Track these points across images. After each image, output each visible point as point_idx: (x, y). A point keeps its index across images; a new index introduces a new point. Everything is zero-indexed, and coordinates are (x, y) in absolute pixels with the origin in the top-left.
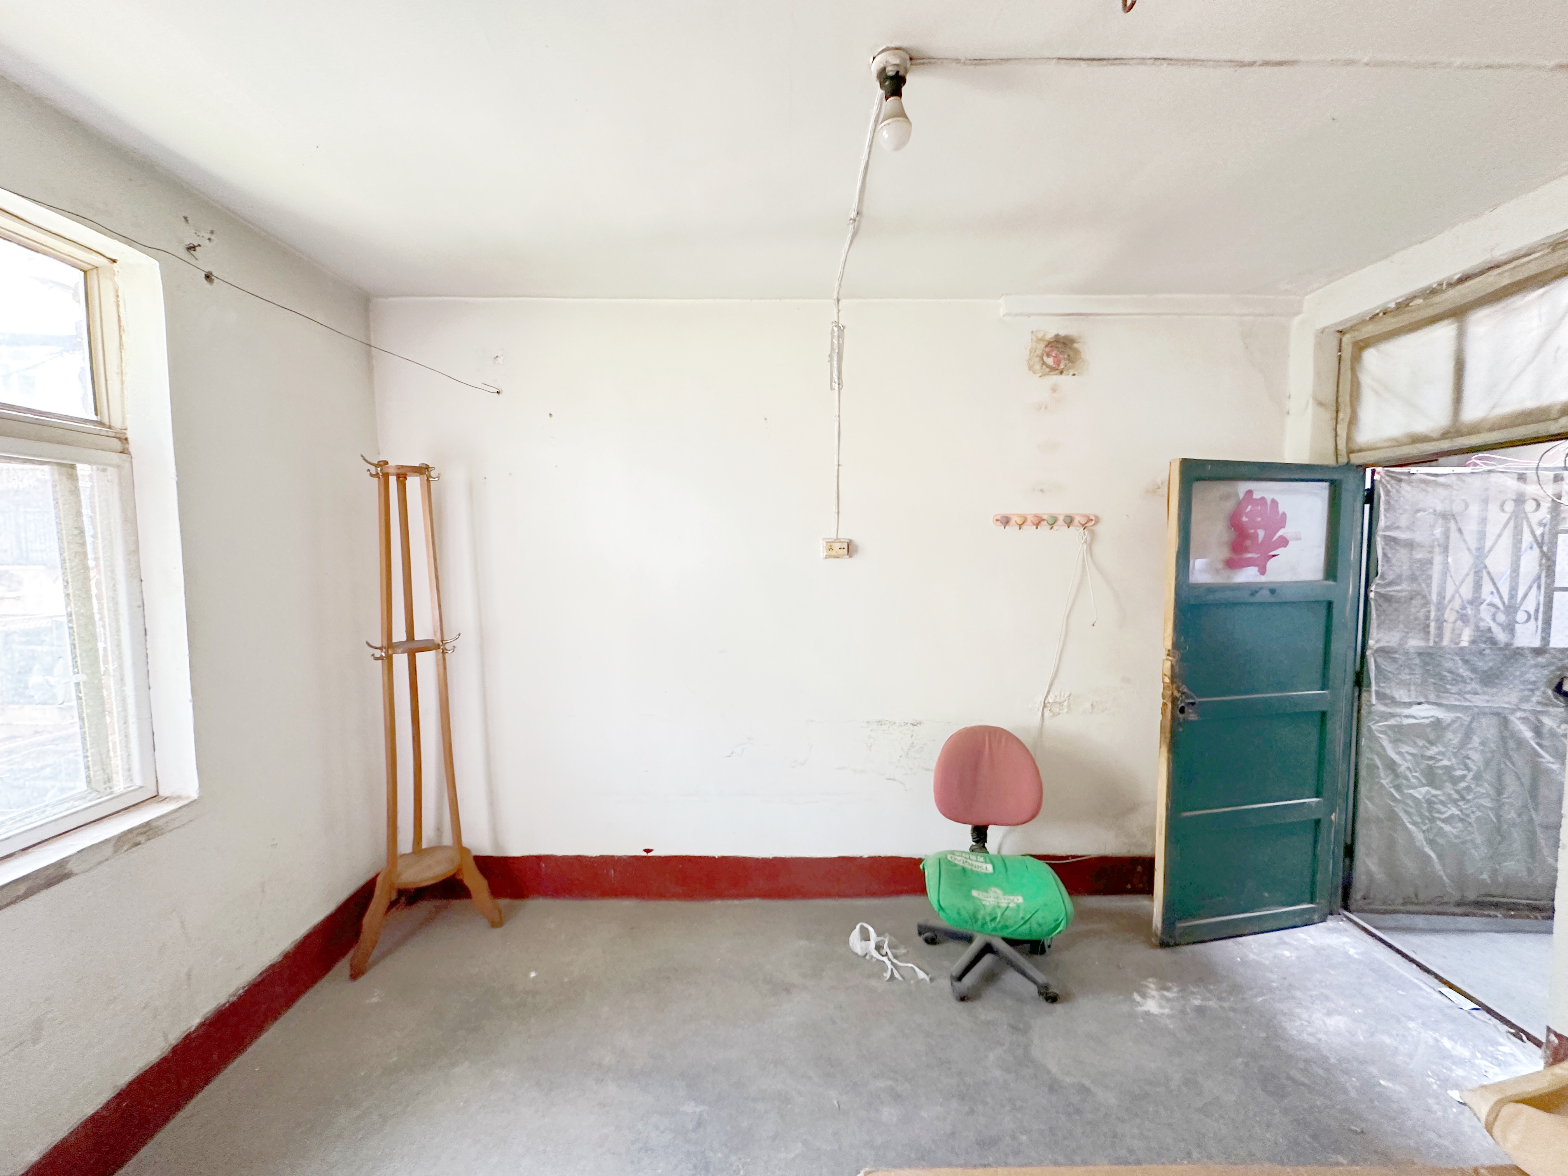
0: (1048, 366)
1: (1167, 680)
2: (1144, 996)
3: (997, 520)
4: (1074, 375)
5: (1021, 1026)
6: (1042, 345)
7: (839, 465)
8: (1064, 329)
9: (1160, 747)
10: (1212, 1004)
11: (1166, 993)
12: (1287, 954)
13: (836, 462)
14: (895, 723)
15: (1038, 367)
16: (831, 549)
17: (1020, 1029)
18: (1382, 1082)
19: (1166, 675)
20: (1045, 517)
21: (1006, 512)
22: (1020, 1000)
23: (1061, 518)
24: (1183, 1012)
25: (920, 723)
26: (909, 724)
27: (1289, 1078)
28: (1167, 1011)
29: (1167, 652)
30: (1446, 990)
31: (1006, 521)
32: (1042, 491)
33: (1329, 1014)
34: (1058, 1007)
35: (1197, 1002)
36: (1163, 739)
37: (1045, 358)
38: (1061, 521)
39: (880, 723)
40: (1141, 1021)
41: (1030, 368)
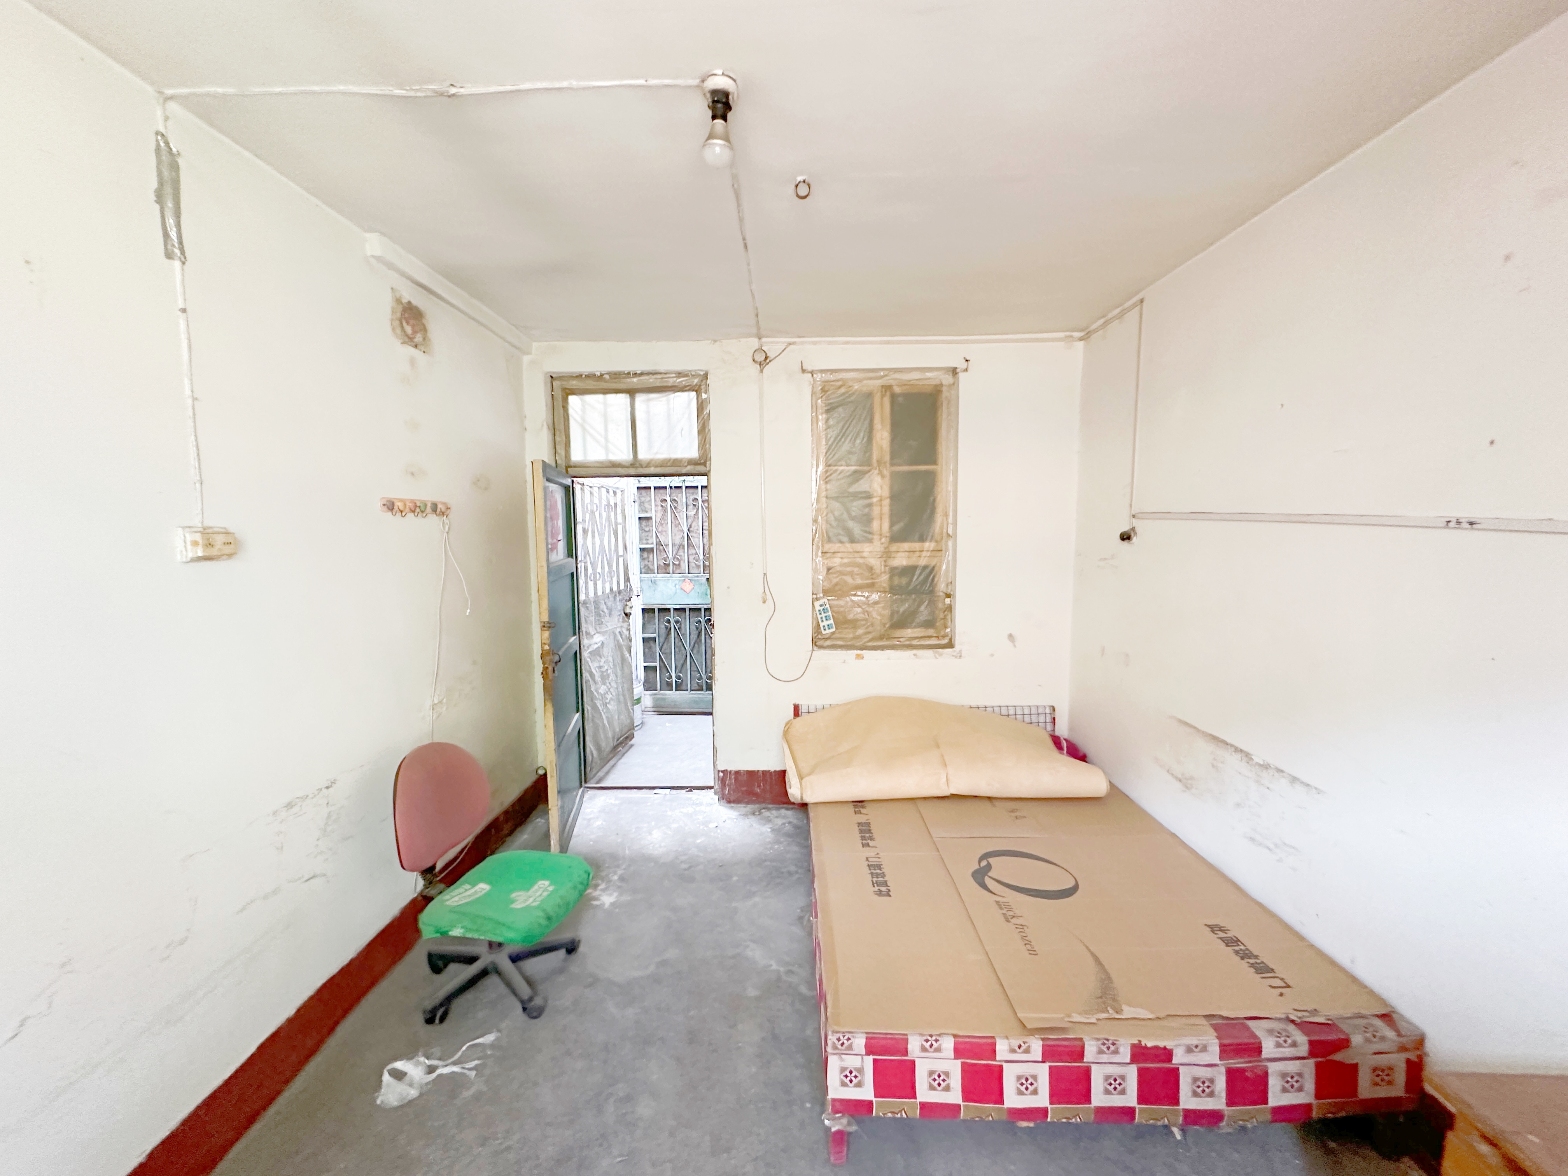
0: (407, 335)
1: (547, 647)
2: (596, 899)
3: (384, 505)
4: (425, 352)
5: (590, 980)
6: (399, 309)
7: (195, 399)
8: (419, 300)
9: (545, 705)
10: (620, 872)
11: (600, 888)
12: (598, 823)
13: (188, 392)
14: (307, 796)
15: (399, 331)
16: (210, 545)
17: (594, 982)
18: (698, 841)
19: (545, 644)
20: (418, 504)
21: (392, 495)
22: (561, 970)
23: (429, 505)
24: (619, 887)
25: (334, 782)
26: (323, 789)
27: (685, 870)
28: (615, 894)
29: (542, 624)
30: (656, 791)
31: (390, 506)
32: (412, 474)
33: (650, 833)
34: (582, 949)
35: (616, 878)
37: (405, 324)
38: (429, 509)
39: (289, 806)
40: (617, 910)
41: (394, 329)
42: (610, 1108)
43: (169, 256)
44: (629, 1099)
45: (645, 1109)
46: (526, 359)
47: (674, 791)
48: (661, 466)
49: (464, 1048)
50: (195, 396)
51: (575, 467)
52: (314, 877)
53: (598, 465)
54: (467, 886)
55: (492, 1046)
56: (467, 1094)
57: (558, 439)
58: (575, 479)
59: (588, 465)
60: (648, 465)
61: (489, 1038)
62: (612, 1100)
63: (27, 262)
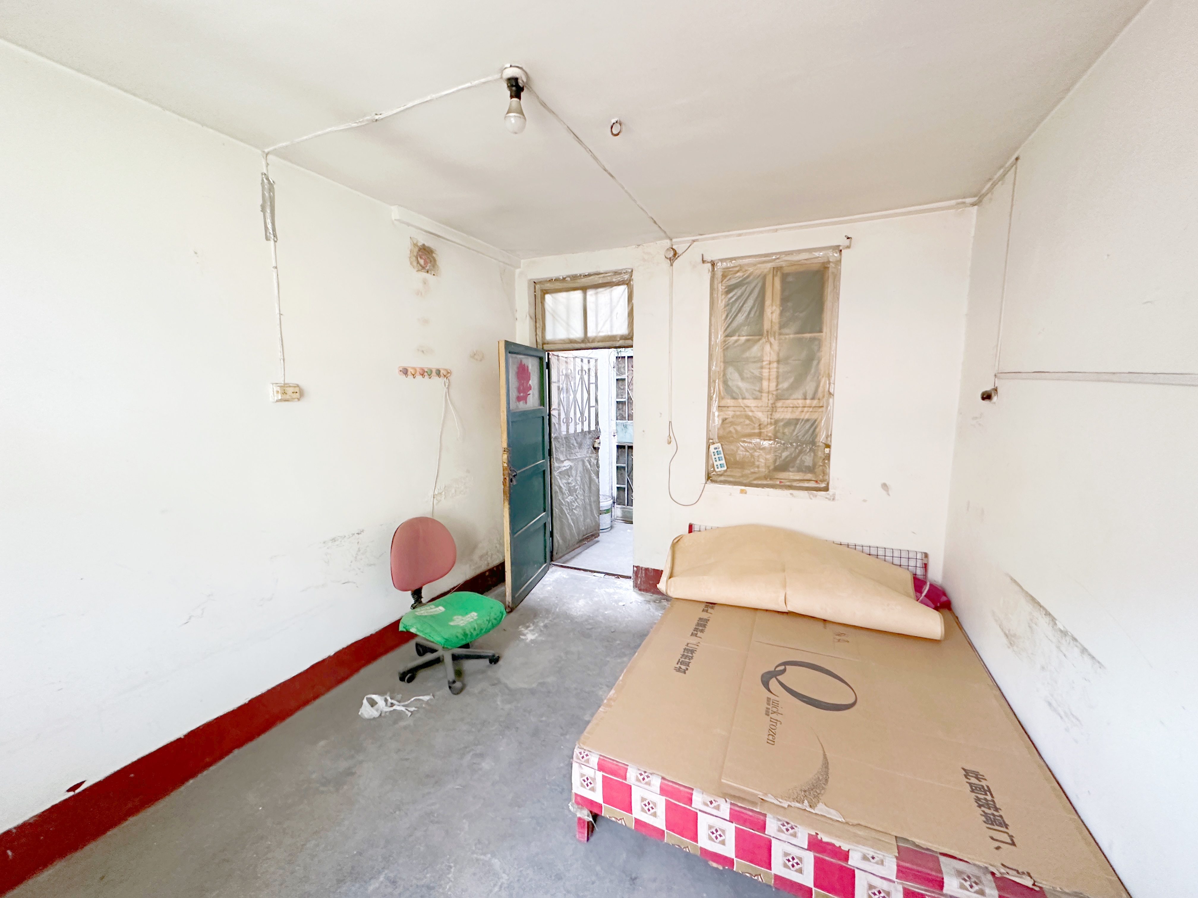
0: (421, 265)
1: (506, 465)
2: (524, 635)
3: (401, 371)
4: (434, 275)
5: (496, 682)
6: (416, 249)
7: (280, 314)
8: (429, 243)
9: (504, 503)
10: (546, 621)
11: (529, 628)
12: (549, 588)
13: (277, 311)
14: (345, 536)
15: (415, 264)
16: (285, 393)
17: (496, 683)
18: (606, 613)
19: (505, 463)
20: (426, 370)
21: (405, 365)
22: (483, 672)
23: (434, 371)
24: (541, 631)
25: (363, 531)
26: (355, 534)
27: (588, 629)
28: (537, 635)
29: (504, 450)
30: (595, 574)
31: (405, 372)
32: (423, 352)
33: (578, 601)
34: (501, 662)
35: (542, 624)
36: (505, 498)
37: (419, 259)
38: (434, 373)
39: (334, 540)
40: (533, 645)
41: (411, 263)
42: (468, 757)
43: (267, 239)
44: (481, 755)
45: (486, 765)
46: (518, 271)
47: (607, 576)
48: (602, 341)
49: (413, 699)
50: (281, 313)
51: (548, 344)
52: (348, 582)
53: (561, 342)
54: (433, 607)
55: (427, 703)
56: (402, 724)
57: (538, 325)
58: (550, 353)
59: (556, 342)
60: (593, 341)
61: (426, 698)
62: (471, 754)
63: (196, 253)
